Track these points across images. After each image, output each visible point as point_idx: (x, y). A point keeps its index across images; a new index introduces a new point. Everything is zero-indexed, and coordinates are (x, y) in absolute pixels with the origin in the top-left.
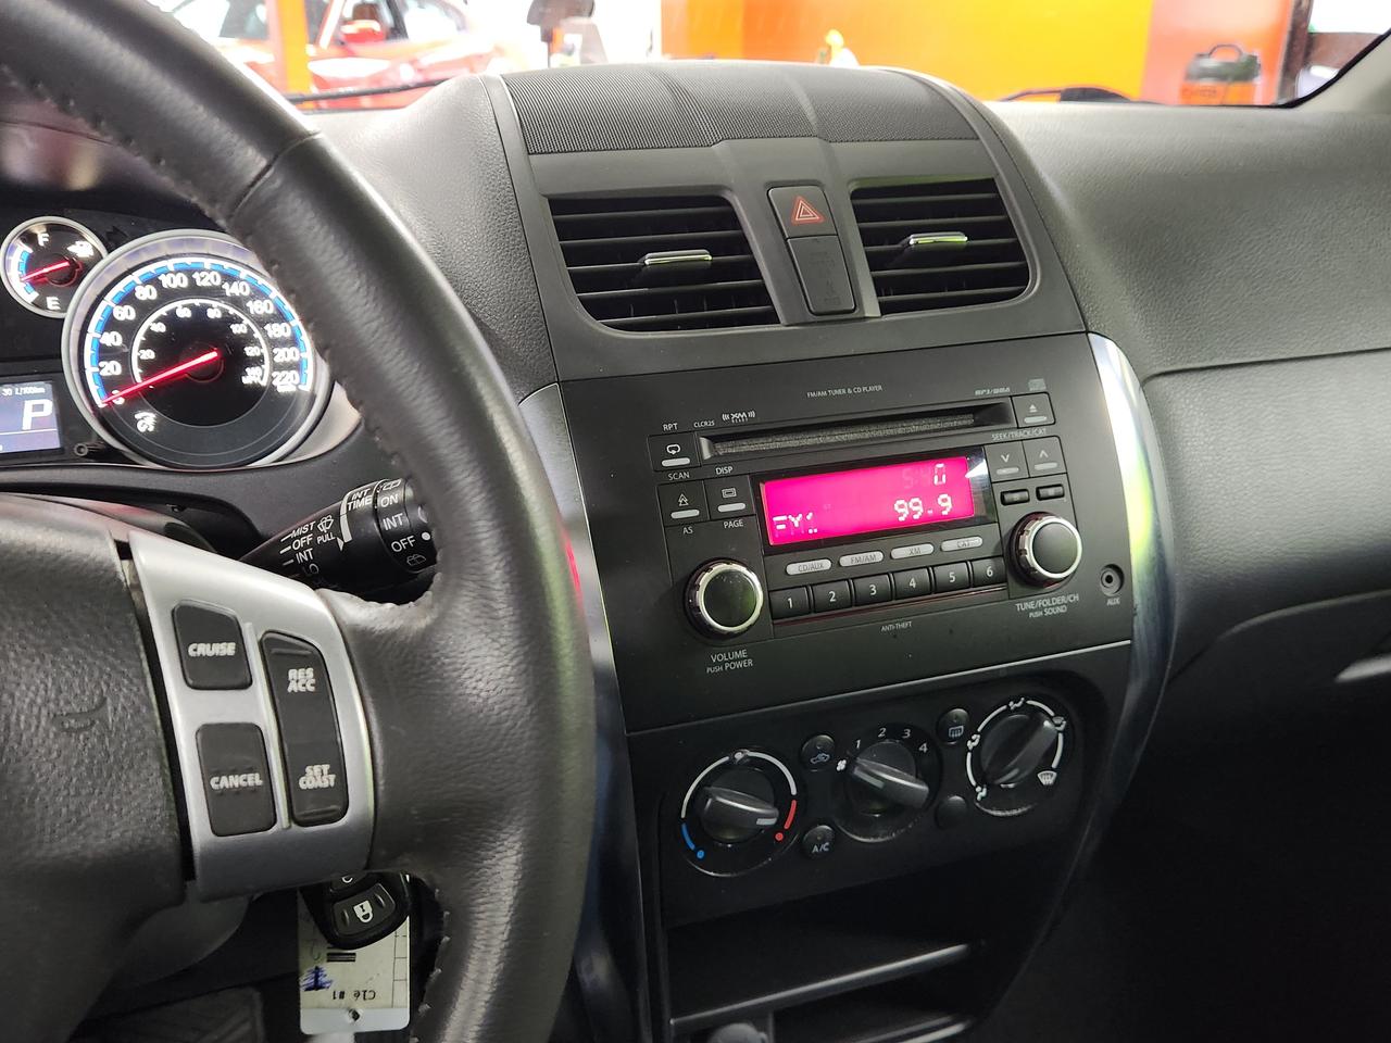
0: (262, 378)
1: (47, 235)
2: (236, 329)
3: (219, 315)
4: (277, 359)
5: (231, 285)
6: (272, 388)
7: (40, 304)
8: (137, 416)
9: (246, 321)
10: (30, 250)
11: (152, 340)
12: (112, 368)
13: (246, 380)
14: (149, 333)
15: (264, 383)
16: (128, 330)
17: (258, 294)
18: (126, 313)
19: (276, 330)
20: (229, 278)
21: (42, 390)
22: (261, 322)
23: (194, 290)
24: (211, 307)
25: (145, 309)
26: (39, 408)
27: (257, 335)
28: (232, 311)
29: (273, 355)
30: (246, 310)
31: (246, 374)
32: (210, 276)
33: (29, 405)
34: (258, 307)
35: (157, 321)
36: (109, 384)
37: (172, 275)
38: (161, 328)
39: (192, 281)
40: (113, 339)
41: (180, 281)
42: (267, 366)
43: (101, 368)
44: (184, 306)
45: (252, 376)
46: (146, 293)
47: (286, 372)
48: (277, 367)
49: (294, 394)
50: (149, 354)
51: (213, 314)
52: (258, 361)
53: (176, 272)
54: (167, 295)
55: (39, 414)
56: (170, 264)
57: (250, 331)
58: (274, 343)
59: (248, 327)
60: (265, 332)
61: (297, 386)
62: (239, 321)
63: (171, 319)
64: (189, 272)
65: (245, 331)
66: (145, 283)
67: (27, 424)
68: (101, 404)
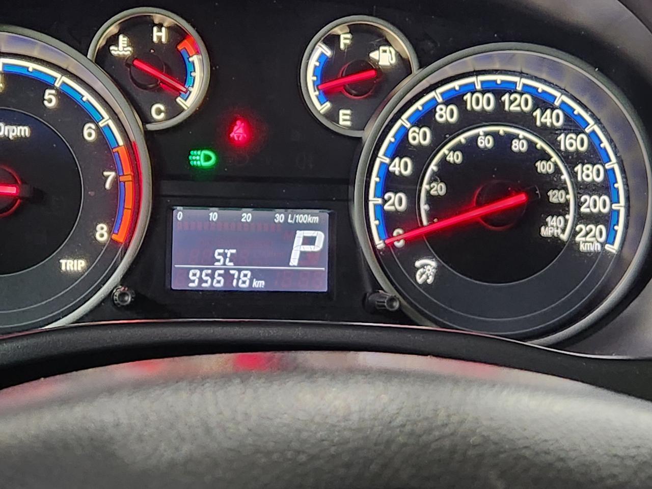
0: (563, 231)
1: (349, 36)
2: (543, 167)
3: (524, 149)
4: (583, 209)
5: (542, 114)
6: (572, 245)
7: (333, 116)
8: (418, 264)
9: (555, 158)
10: (328, 53)
11: (446, 172)
12: (397, 202)
13: (545, 232)
14: (444, 162)
15: (564, 237)
16: (421, 156)
17: (573, 125)
18: (420, 137)
19: (589, 173)
20: (543, 103)
21: (316, 219)
22: (572, 160)
23: (500, 116)
24: (516, 137)
25: (443, 134)
26: (310, 241)
27: (565, 176)
28: (540, 144)
29: (579, 205)
30: (555, 145)
31: (546, 224)
32: (521, 99)
33: (300, 235)
34: (570, 142)
35: (454, 149)
36: (390, 221)
37: (479, 95)
38: (456, 158)
39: (500, 104)
40: (402, 167)
41: (485, 103)
42: (570, 217)
43: (385, 201)
44: (486, 134)
45: (553, 228)
46: (446, 114)
47: (592, 226)
48: (582, 218)
49: (597, 254)
50: (439, 189)
51: (518, 146)
52: (561, 209)
53: (483, 92)
54: (470, 119)
55: (308, 248)
56: (477, 81)
57: (557, 171)
58: (583, 188)
59: (556, 165)
60: (573, 175)
61: (603, 245)
62: (548, 158)
63: (469, 148)
64: (498, 92)
65: (551, 171)
66: (447, 103)
67: (294, 260)
68: (380, 244)
